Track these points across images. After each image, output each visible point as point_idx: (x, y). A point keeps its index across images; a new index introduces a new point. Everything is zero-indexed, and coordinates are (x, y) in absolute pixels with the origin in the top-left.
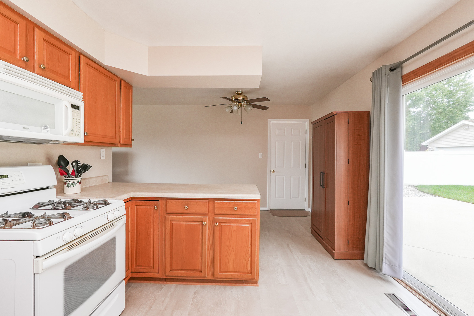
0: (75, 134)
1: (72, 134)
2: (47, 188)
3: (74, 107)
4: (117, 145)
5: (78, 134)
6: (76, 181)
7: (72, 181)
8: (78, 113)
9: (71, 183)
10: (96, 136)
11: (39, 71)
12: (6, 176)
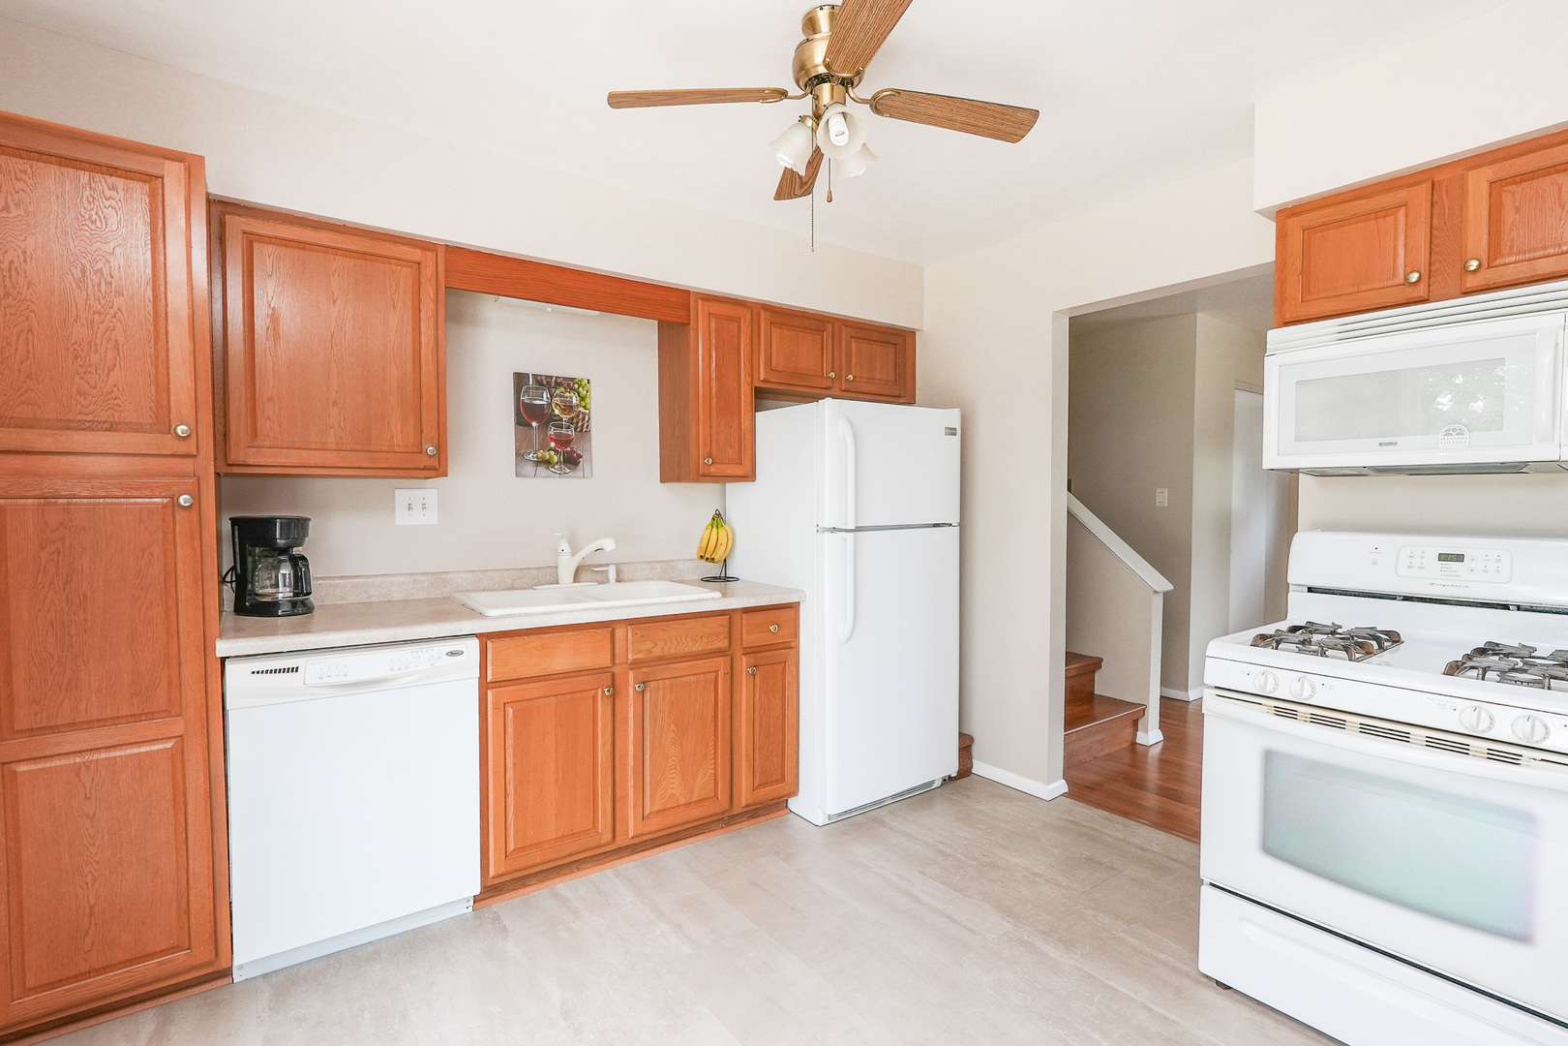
11: (1471, 282)
12: (1460, 558)
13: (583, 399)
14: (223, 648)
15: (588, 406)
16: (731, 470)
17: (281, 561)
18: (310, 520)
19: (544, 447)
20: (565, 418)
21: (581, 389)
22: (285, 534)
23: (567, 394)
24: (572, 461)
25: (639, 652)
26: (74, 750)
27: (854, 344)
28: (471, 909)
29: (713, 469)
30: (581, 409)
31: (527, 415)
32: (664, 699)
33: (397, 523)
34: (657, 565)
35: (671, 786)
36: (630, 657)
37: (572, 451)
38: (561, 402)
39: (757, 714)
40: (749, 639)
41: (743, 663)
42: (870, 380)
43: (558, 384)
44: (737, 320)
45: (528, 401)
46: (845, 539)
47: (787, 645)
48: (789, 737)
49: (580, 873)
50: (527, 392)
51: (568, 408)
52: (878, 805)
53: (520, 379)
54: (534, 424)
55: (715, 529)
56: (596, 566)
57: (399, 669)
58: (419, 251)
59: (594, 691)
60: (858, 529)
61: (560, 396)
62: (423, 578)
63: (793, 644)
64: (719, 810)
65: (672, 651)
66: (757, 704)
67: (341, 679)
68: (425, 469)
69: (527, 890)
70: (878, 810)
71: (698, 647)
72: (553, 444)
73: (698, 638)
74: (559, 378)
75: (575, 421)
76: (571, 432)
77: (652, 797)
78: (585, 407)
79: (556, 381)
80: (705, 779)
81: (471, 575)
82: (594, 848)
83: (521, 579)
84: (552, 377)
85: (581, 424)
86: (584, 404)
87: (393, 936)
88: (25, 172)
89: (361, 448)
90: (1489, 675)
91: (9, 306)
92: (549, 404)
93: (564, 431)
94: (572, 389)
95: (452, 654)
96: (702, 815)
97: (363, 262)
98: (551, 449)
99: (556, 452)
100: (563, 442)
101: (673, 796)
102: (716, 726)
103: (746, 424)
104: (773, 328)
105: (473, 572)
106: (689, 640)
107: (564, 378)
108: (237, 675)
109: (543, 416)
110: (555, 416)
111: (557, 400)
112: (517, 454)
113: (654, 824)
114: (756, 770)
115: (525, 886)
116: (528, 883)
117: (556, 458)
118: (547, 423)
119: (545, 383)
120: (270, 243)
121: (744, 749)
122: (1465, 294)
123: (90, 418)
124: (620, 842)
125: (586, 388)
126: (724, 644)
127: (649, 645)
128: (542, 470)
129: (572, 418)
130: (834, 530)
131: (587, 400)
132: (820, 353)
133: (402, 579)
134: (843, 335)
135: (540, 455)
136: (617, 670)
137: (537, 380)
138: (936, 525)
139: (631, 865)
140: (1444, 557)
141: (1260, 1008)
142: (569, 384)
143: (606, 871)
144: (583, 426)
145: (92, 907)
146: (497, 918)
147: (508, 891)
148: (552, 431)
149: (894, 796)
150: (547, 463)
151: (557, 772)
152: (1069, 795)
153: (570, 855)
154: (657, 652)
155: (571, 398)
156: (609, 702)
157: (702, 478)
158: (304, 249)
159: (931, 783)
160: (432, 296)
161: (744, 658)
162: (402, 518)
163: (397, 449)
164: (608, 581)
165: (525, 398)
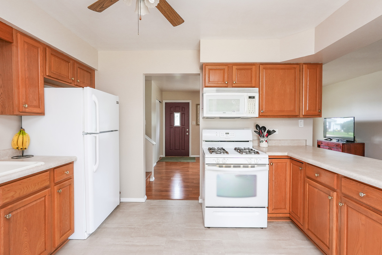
0: (252, 113)
1: (249, 113)
2: (248, 141)
3: (250, 97)
4: (298, 117)
5: (254, 113)
6: (263, 140)
7: (262, 139)
8: (254, 100)
9: (261, 140)
10: (273, 111)
11: (234, 85)
12: (228, 133)
16: (35, 110)
25: (7, 198)
27: (79, 70)
36: (1, 203)
40: (57, 179)
41: (55, 189)
42: (84, 83)
44: (37, 48)
46: (95, 137)
55: (21, 135)
63: (72, 177)
65: (25, 193)
71: (37, 188)
73: (37, 184)
90: (243, 153)
104: (52, 56)
106: (33, 186)
114: (61, 230)
122: (233, 87)
126: (48, 183)
127: (12, 194)
132: (68, 70)
138: (112, 131)
140: (226, 133)
141: (217, 228)
152: (147, 199)
157: (21, 113)
161: (55, 187)
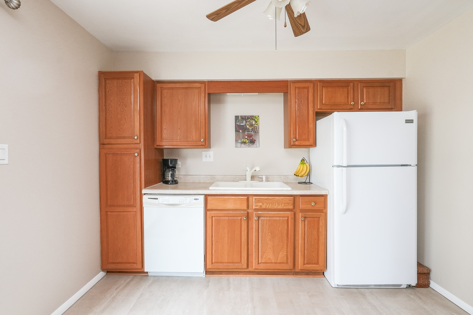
13: (256, 122)
14: (144, 191)
15: (258, 124)
16: (304, 143)
17: (170, 170)
18: (178, 159)
19: (244, 138)
20: (250, 128)
21: (256, 119)
22: (171, 163)
23: (251, 121)
24: (252, 142)
25: (257, 206)
26: (117, 211)
27: (365, 90)
28: (204, 276)
29: (296, 143)
30: (256, 125)
31: (239, 128)
32: (266, 223)
33: (203, 161)
34: (282, 177)
35: (269, 255)
36: (254, 207)
37: (253, 139)
38: (249, 123)
39: (306, 236)
40: (301, 206)
41: (300, 216)
42: (374, 103)
43: (248, 118)
44: (308, 88)
45: (239, 124)
46: (343, 170)
47: (322, 211)
48: (321, 248)
49: (239, 275)
50: (238, 121)
51: (252, 125)
52: (367, 287)
53: (237, 117)
54: (241, 131)
55: (302, 164)
56: (260, 176)
57: (181, 202)
58: (200, 84)
59: (241, 217)
60: (348, 166)
61: (249, 122)
62: (208, 176)
63: (324, 211)
64: (288, 268)
65: (270, 207)
66: (306, 232)
67: (167, 203)
68: (201, 145)
69: (221, 275)
70: (365, 289)
71: (280, 207)
72: (246, 137)
73: (280, 204)
74: (249, 116)
75: (254, 129)
76: (252, 133)
77: (262, 257)
78: (257, 125)
79: (247, 117)
80: (282, 256)
81: (221, 176)
82: (240, 269)
83: (236, 178)
84: (246, 116)
85: (256, 130)
86: (256, 124)
87: (184, 277)
88: (111, 83)
89: (185, 140)
91: (109, 112)
92: (245, 125)
93: (250, 133)
94: (253, 119)
95: (195, 199)
96: (281, 268)
97: (186, 90)
98: (246, 139)
99: (248, 139)
100: (250, 136)
101: (269, 258)
102: (288, 237)
103: (311, 126)
104: (324, 89)
105: (222, 175)
106: (276, 204)
107: (250, 116)
108: (145, 198)
109: (244, 129)
110: (247, 128)
111: (248, 123)
112: (236, 141)
113: (262, 267)
114: (305, 257)
115: (221, 274)
116: (222, 273)
117: (247, 141)
118: (244, 131)
119: (244, 118)
120: (166, 89)
121: (300, 248)
123: (121, 136)
124: (250, 269)
125: (257, 119)
126: (291, 207)
127: (261, 204)
128: (243, 145)
129: (253, 128)
130: (339, 166)
131: (258, 122)
132: (347, 95)
133: (203, 176)
134: (359, 86)
135: (242, 140)
136: (250, 211)
137: (242, 117)
139: (256, 278)
142: (252, 118)
143: (247, 278)
144: (256, 131)
145: (120, 248)
146: (209, 282)
147: (216, 274)
148: (246, 133)
149: (375, 285)
150: (245, 143)
151: (228, 241)
153: (232, 269)
154: (264, 207)
155: (252, 122)
156: (246, 222)
157: (293, 146)
158: (173, 89)
159: (400, 285)
160: (203, 96)
161: (300, 214)
162: (204, 160)
163: (194, 140)
164: (262, 181)
165: (238, 123)
